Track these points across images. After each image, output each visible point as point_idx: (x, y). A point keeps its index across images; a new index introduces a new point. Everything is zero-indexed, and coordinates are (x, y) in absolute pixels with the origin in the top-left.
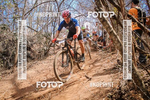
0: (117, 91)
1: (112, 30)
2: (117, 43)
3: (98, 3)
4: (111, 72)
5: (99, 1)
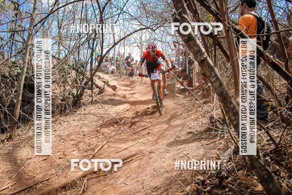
0: (213, 172)
1: (204, 56)
3: (180, 5)
4: (203, 137)
5: (181, 1)
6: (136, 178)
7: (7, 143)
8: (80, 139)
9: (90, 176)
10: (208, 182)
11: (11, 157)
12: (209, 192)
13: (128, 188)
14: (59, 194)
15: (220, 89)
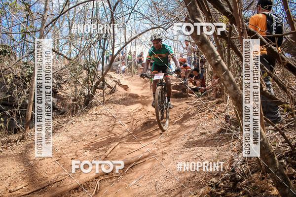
0: (227, 174)
1: (218, 60)
2: (227, 84)
3: (193, 8)
4: (216, 138)
5: (194, 4)
6: (149, 180)
7: (20, 143)
8: (92, 140)
9: (102, 178)
10: (222, 184)
11: (23, 158)
12: (223, 195)
13: (141, 190)
14: (72, 195)
15: (234, 93)
